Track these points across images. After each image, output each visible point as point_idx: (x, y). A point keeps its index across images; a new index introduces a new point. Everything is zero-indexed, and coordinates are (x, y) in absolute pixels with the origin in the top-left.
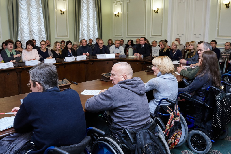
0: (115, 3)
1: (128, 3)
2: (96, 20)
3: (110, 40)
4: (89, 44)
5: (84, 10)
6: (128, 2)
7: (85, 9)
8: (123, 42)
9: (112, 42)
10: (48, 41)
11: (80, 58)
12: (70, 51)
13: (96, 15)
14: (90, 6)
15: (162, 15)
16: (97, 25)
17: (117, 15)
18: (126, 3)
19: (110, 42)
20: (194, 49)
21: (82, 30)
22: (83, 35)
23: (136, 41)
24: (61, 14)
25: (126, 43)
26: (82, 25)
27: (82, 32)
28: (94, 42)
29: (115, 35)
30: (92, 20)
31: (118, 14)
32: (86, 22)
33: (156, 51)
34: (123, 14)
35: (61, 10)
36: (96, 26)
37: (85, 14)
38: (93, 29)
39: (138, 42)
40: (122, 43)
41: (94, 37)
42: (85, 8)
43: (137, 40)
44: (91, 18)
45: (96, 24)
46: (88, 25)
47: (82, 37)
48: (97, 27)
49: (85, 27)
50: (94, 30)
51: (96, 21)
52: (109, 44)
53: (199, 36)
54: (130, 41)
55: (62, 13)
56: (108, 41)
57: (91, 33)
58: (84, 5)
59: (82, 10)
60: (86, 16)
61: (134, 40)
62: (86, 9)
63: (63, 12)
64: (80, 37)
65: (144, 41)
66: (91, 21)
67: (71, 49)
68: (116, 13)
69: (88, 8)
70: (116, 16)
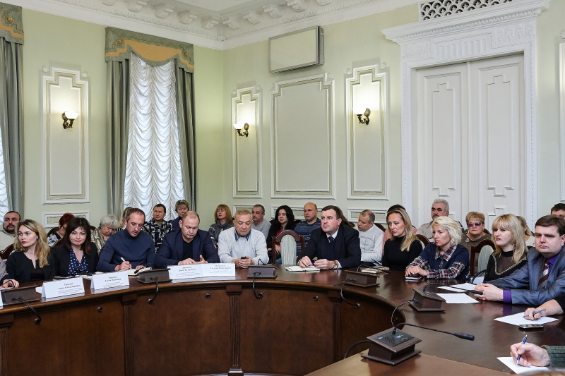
0: (236, 96)
1: (274, 96)
2: (180, 148)
3: (222, 206)
4: (154, 220)
5: (139, 115)
6: (276, 91)
7: (143, 114)
8: (263, 213)
9: (228, 213)
10: (12, 215)
11: (103, 282)
12: (79, 255)
13: (177, 131)
14: (160, 106)
15: (382, 130)
16: (181, 161)
17: (243, 131)
18: (271, 97)
19: (223, 214)
20: (513, 242)
21: (132, 178)
22: (135, 192)
23: (305, 211)
24: (65, 127)
25: (270, 215)
26: (134, 161)
27: (133, 183)
28: (172, 215)
29: (238, 192)
30: (165, 145)
31: (247, 129)
32: (145, 154)
33: (371, 243)
34: (261, 128)
35: (64, 114)
36: (178, 164)
37: (143, 129)
38: (167, 173)
39: (311, 214)
40: (257, 216)
41: (171, 197)
42: (145, 110)
43: (307, 208)
44: (162, 139)
45: (178, 158)
46: (153, 163)
47: (133, 200)
48: (180, 168)
49: (143, 169)
50: (171, 177)
51: (178, 149)
52: (217, 219)
53: (506, 192)
54: (283, 211)
55: (67, 124)
56: (217, 211)
57: (163, 187)
58: (142, 100)
59: (135, 115)
60: (146, 135)
61: (297, 206)
62: (146, 112)
63: (72, 120)
64: (126, 199)
65: (335, 218)
66: (164, 149)
67: (83, 247)
68: (240, 126)
69: (153, 111)
70: (240, 134)
